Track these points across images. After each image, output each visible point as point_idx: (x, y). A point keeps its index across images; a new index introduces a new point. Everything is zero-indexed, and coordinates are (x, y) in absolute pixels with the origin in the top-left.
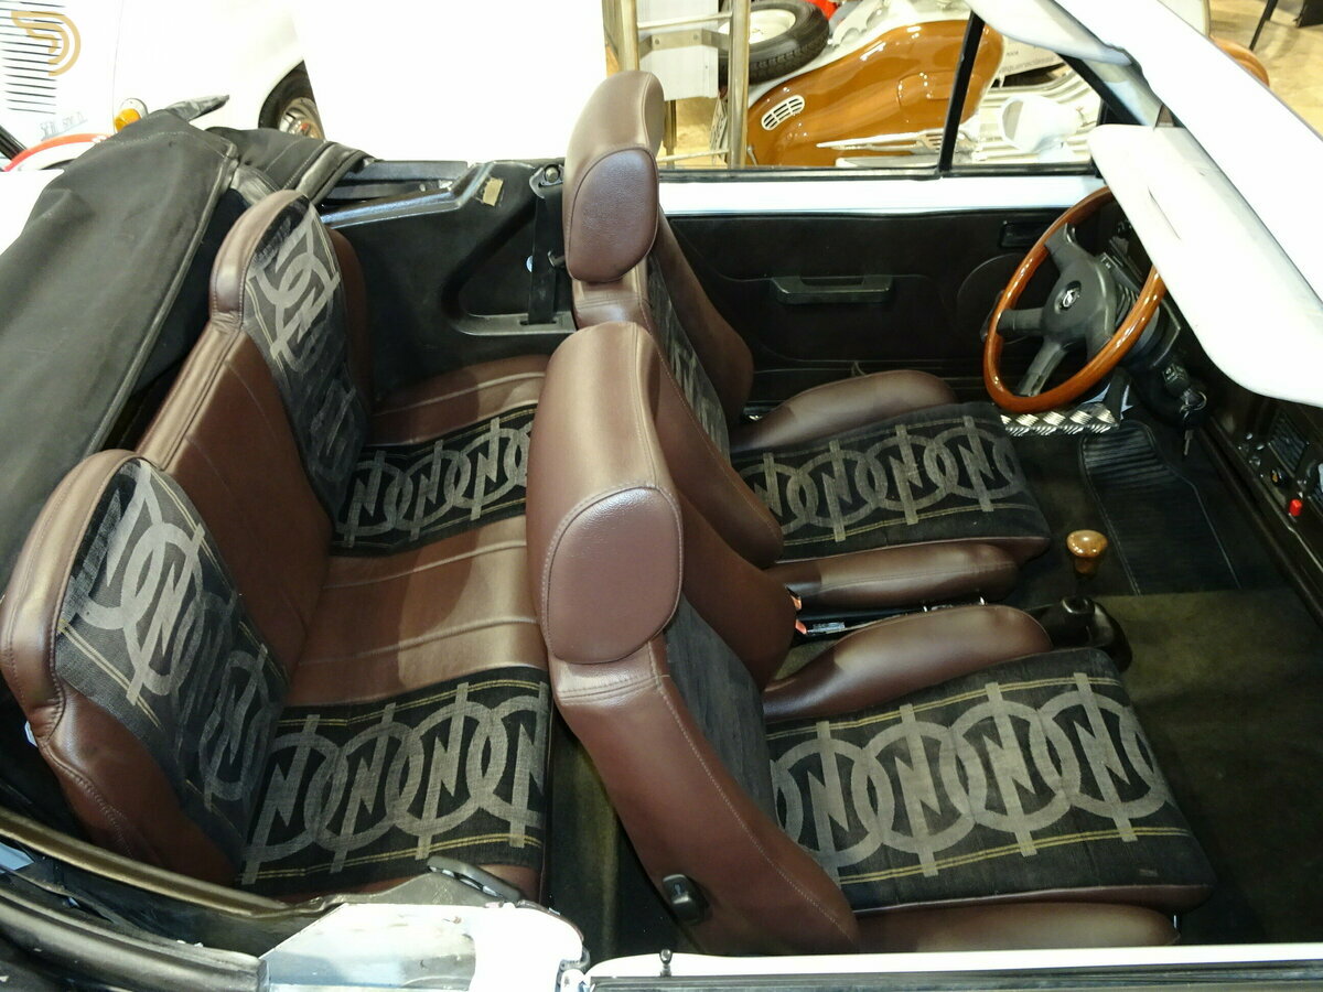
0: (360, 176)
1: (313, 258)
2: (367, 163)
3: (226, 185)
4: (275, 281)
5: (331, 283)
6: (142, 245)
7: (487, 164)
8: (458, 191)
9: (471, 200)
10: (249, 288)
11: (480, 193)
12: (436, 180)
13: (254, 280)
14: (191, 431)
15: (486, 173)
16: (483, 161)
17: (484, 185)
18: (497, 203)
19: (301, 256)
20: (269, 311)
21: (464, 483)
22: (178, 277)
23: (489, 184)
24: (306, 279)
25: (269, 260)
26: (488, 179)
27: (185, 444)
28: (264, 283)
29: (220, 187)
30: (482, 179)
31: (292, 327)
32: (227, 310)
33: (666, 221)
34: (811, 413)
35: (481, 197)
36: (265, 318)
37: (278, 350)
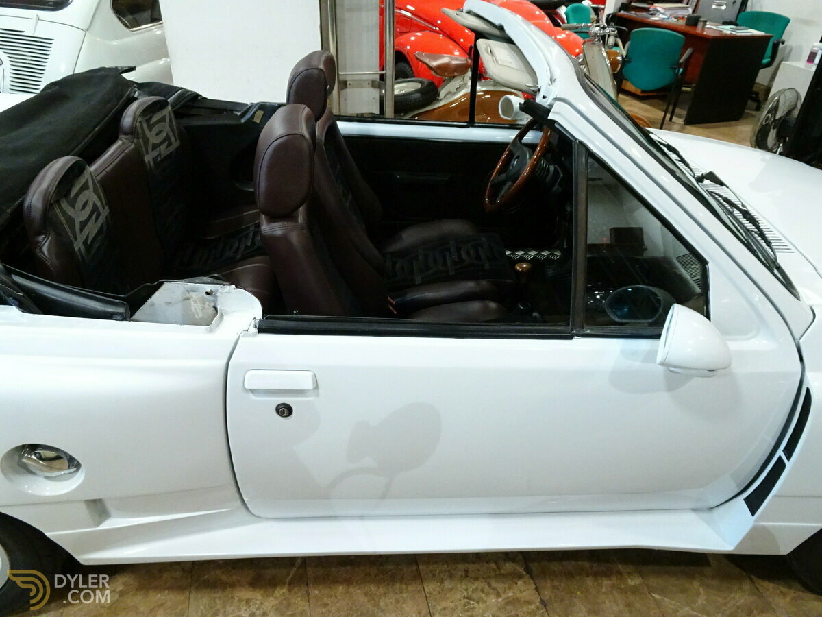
0: (196, 104)
1: (168, 127)
2: (199, 98)
3: (132, 95)
4: (150, 127)
5: (176, 144)
6: (93, 103)
7: (257, 104)
8: (243, 115)
9: (248, 120)
10: (138, 125)
11: (253, 117)
12: (232, 111)
13: (141, 122)
14: (108, 170)
15: (256, 107)
16: (255, 102)
17: (255, 113)
18: (260, 122)
19: (162, 123)
20: (146, 140)
21: (234, 249)
22: (107, 118)
23: (257, 112)
24: (164, 135)
25: (149, 117)
26: (257, 111)
27: (104, 173)
28: (145, 126)
29: (129, 95)
30: (254, 110)
31: (155, 153)
32: (125, 134)
33: (343, 139)
34: (411, 237)
35: (253, 119)
36: (144, 142)
37: (148, 158)
